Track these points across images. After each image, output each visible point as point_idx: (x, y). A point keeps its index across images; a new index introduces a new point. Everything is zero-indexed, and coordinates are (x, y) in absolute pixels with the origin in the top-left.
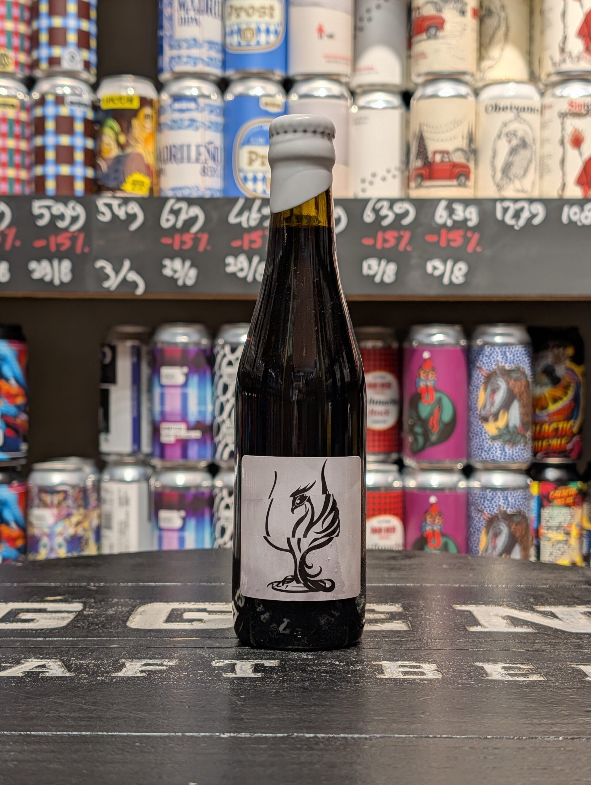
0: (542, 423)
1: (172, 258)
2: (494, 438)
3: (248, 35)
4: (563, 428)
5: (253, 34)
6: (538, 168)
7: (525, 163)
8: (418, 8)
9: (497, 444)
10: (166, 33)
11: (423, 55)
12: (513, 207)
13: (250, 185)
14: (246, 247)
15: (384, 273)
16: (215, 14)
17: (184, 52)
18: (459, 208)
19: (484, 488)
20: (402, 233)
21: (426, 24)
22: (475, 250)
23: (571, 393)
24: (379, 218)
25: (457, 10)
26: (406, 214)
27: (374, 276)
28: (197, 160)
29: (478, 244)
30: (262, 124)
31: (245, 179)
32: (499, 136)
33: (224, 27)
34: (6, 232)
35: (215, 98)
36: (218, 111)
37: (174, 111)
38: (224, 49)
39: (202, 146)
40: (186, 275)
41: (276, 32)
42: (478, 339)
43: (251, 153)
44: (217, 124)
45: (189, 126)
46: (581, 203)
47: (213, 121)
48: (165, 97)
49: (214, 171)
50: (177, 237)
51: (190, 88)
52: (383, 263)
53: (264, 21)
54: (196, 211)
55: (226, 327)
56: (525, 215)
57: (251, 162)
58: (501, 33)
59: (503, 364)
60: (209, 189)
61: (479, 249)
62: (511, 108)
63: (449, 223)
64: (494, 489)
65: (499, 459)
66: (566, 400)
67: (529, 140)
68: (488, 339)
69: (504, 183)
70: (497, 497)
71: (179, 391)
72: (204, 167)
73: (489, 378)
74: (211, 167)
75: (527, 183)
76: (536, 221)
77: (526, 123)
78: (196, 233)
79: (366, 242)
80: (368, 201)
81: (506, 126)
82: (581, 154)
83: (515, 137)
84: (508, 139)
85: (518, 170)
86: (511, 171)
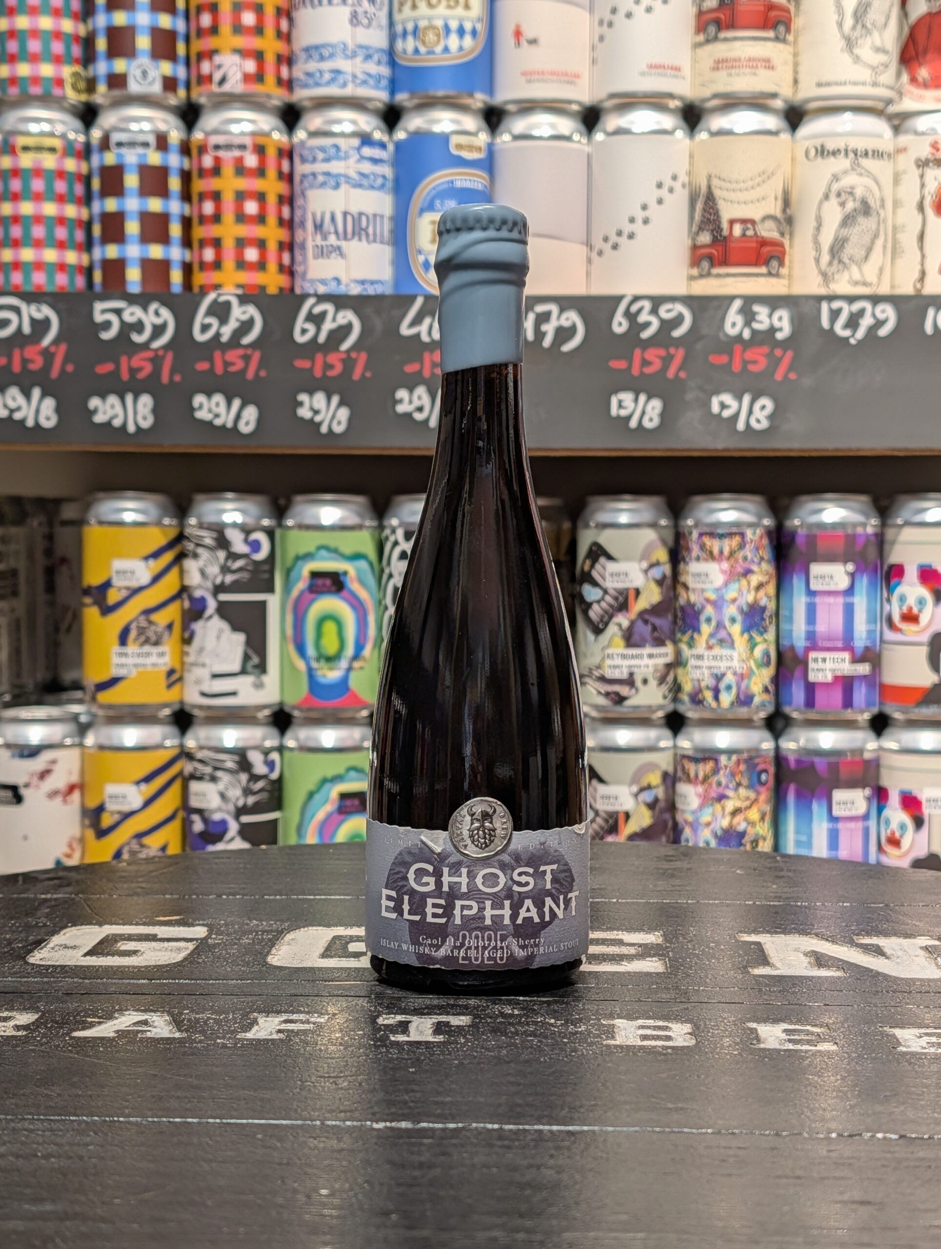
1: (311, 392)
3: (431, 37)
5: (438, 36)
6: (889, 245)
7: (867, 239)
12: (847, 310)
14: (426, 374)
15: (643, 414)
18: (762, 311)
20: (672, 350)
22: (786, 376)
24: (636, 327)
26: (679, 320)
27: (629, 418)
29: (790, 369)
30: (453, 178)
31: (426, 266)
32: (827, 197)
33: (392, 24)
34: (53, 349)
38: (392, 63)
40: (333, 417)
41: (474, 33)
48: (300, 135)
50: (319, 357)
52: (642, 398)
53: (455, 16)
54: (347, 316)
56: (866, 322)
61: (792, 376)
62: (846, 151)
63: (747, 334)
67: (873, 203)
69: (834, 268)
75: (870, 271)
76: (883, 332)
77: (869, 174)
78: (348, 351)
79: (615, 364)
80: (619, 299)
81: (837, 180)
83: (851, 199)
84: (839, 200)
85: (856, 250)
86: (845, 251)
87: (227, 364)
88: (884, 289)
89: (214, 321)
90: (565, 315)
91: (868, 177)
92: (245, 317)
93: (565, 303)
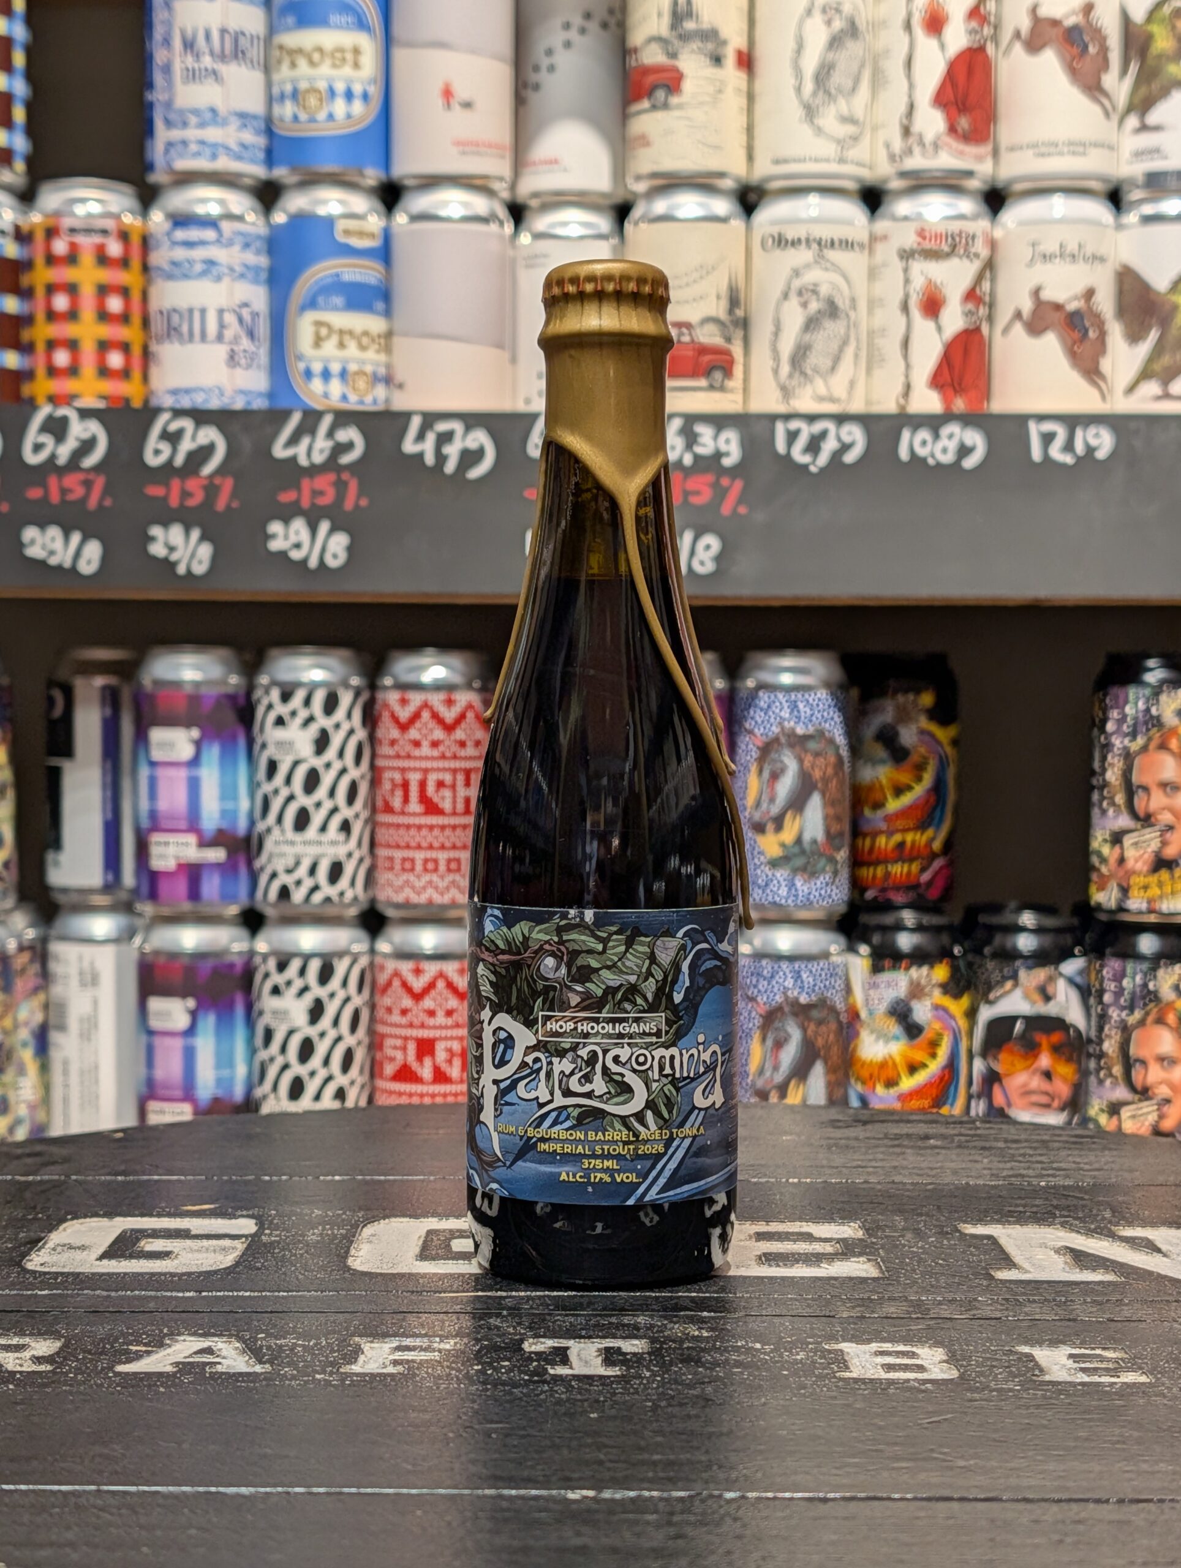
0: (875, 834)
1: (166, 523)
2: (774, 864)
3: (312, 101)
4: (913, 842)
5: (321, 100)
6: (863, 354)
7: (835, 346)
8: (636, 50)
9: (781, 874)
10: (157, 96)
11: (644, 141)
12: (806, 431)
13: (317, 385)
14: (305, 503)
16: (252, 62)
17: (192, 134)
18: (705, 432)
19: (758, 956)
21: (650, 79)
22: (735, 510)
23: (928, 778)
25: (706, 55)
28: (220, 338)
29: (740, 501)
30: (339, 270)
31: (308, 374)
32: (786, 296)
33: (269, 84)
35: (253, 220)
36: (258, 244)
37: (175, 243)
38: (269, 129)
39: (228, 310)
40: (193, 555)
41: (365, 97)
42: (747, 677)
43: (319, 324)
44: (257, 269)
45: (204, 273)
46: (934, 423)
47: (248, 263)
48: (157, 217)
49: (252, 358)
50: (176, 483)
51: (204, 201)
53: (341, 76)
54: (209, 435)
55: (274, 652)
56: (829, 446)
57: (318, 341)
59: (792, 723)
60: (242, 392)
61: (742, 510)
62: (808, 241)
63: (688, 460)
64: (779, 957)
65: (783, 901)
66: (919, 790)
67: (842, 303)
68: (766, 677)
69: (795, 382)
70: (781, 973)
71: (182, 774)
72: (232, 350)
73: (767, 749)
74: (245, 351)
75: (838, 384)
76: (850, 458)
77: (836, 268)
78: (211, 476)
79: (529, 494)
80: (534, 417)
82: (939, 329)
83: (814, 297)
84: (802, 300)
85: (821, 360)
86: (808, 361)
87: (64, 491)
88: (857, 406)
89: (48, 440)
90: (471, 436)
91: (835, 271)
92: (86, 436)
93: (472, 420)
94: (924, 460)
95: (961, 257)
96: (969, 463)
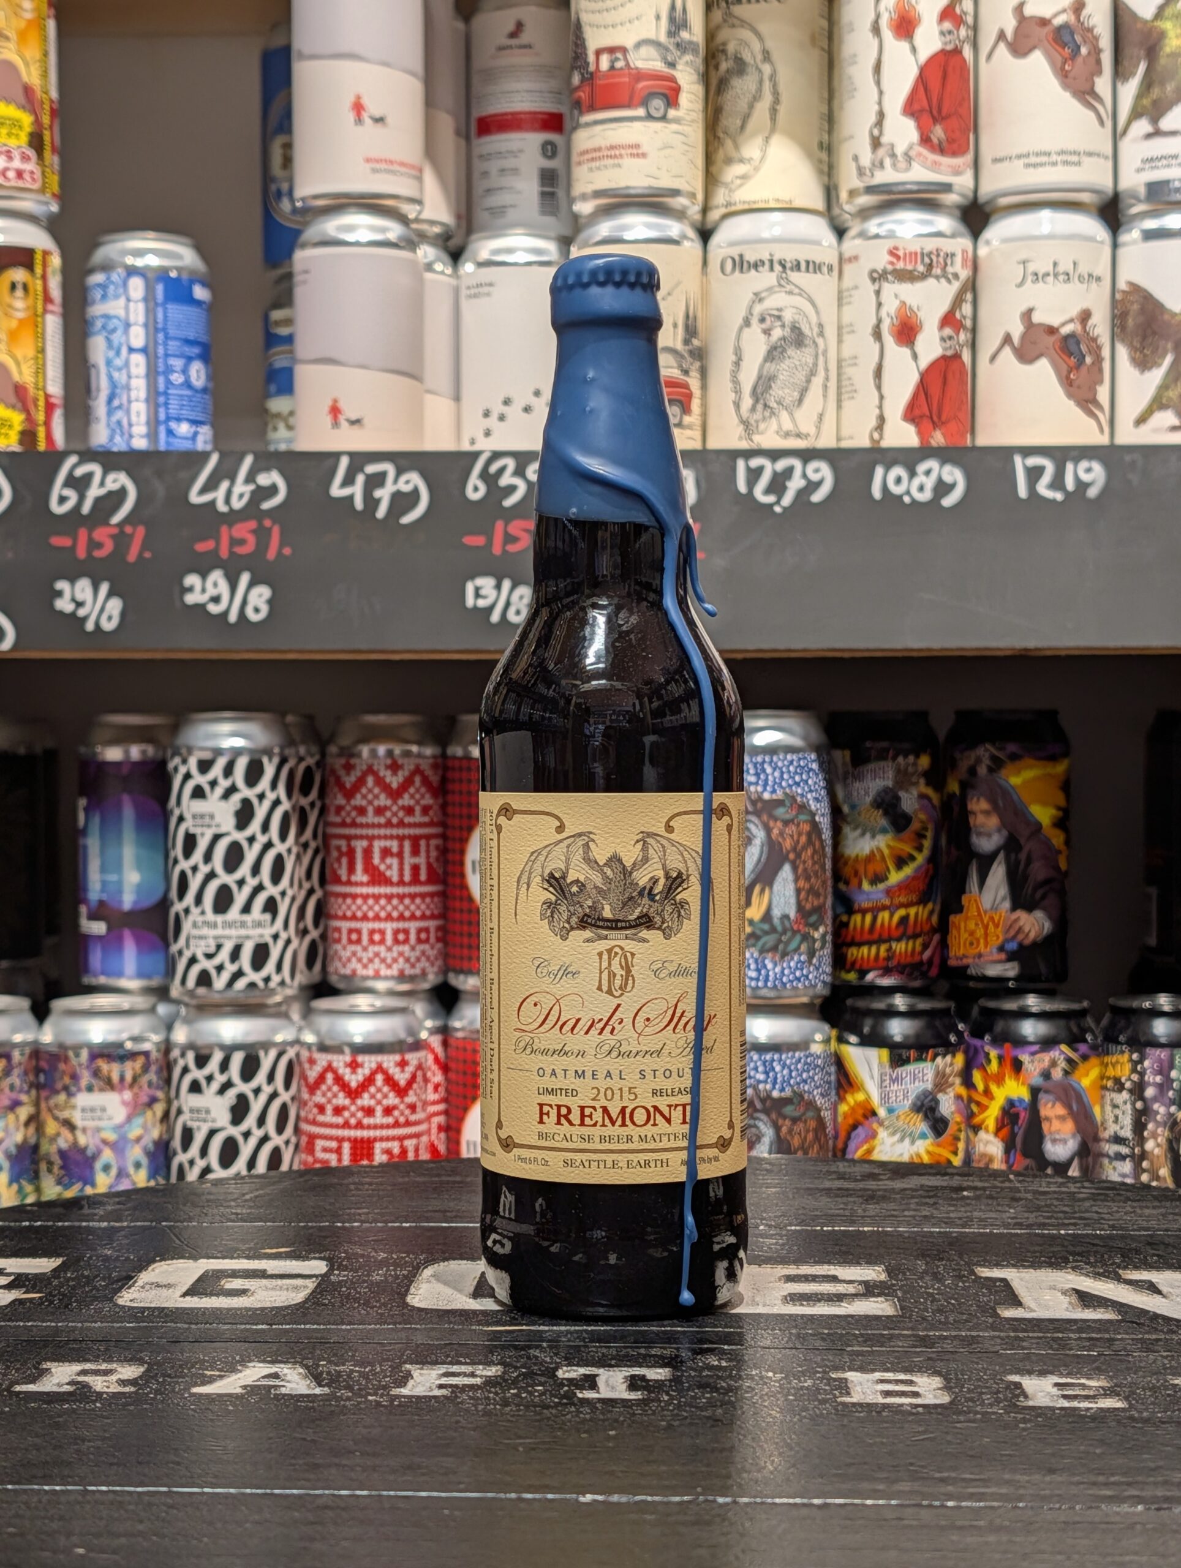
1: (73, 579)
6: (833, 385)
7: (801, 376)
12: (769, 468)
14: (224, 554)
15: (508, 604)
24: (496, 490)
27: (490, 609)
32: (747, 323)
40: (102, 611)
46: (909, 459)
50: (83, 533)
52: (507, 584)
54: (119, 480)
55: (194, 719)
56: (796, 484)
58: (762, 108)
62: (771, 261)
67: (809, 330)
69: (758, 415)
75: (805, 419)
76: (817, 497)
77: (802, 293)
78: (121, 525)
79: (471, 541)
80: (476, 455)
81: (761, 300)
82: (915, 356)
83: (778, 324)
84: (764, 326)
85: (787, 391)
86: (772, 393)
88: (827, 441)
90: (404, 478)
91: (800, 294)
93: (404, 461)
94: (900, 497)
95: (937, 277)
96: (948, 501)
